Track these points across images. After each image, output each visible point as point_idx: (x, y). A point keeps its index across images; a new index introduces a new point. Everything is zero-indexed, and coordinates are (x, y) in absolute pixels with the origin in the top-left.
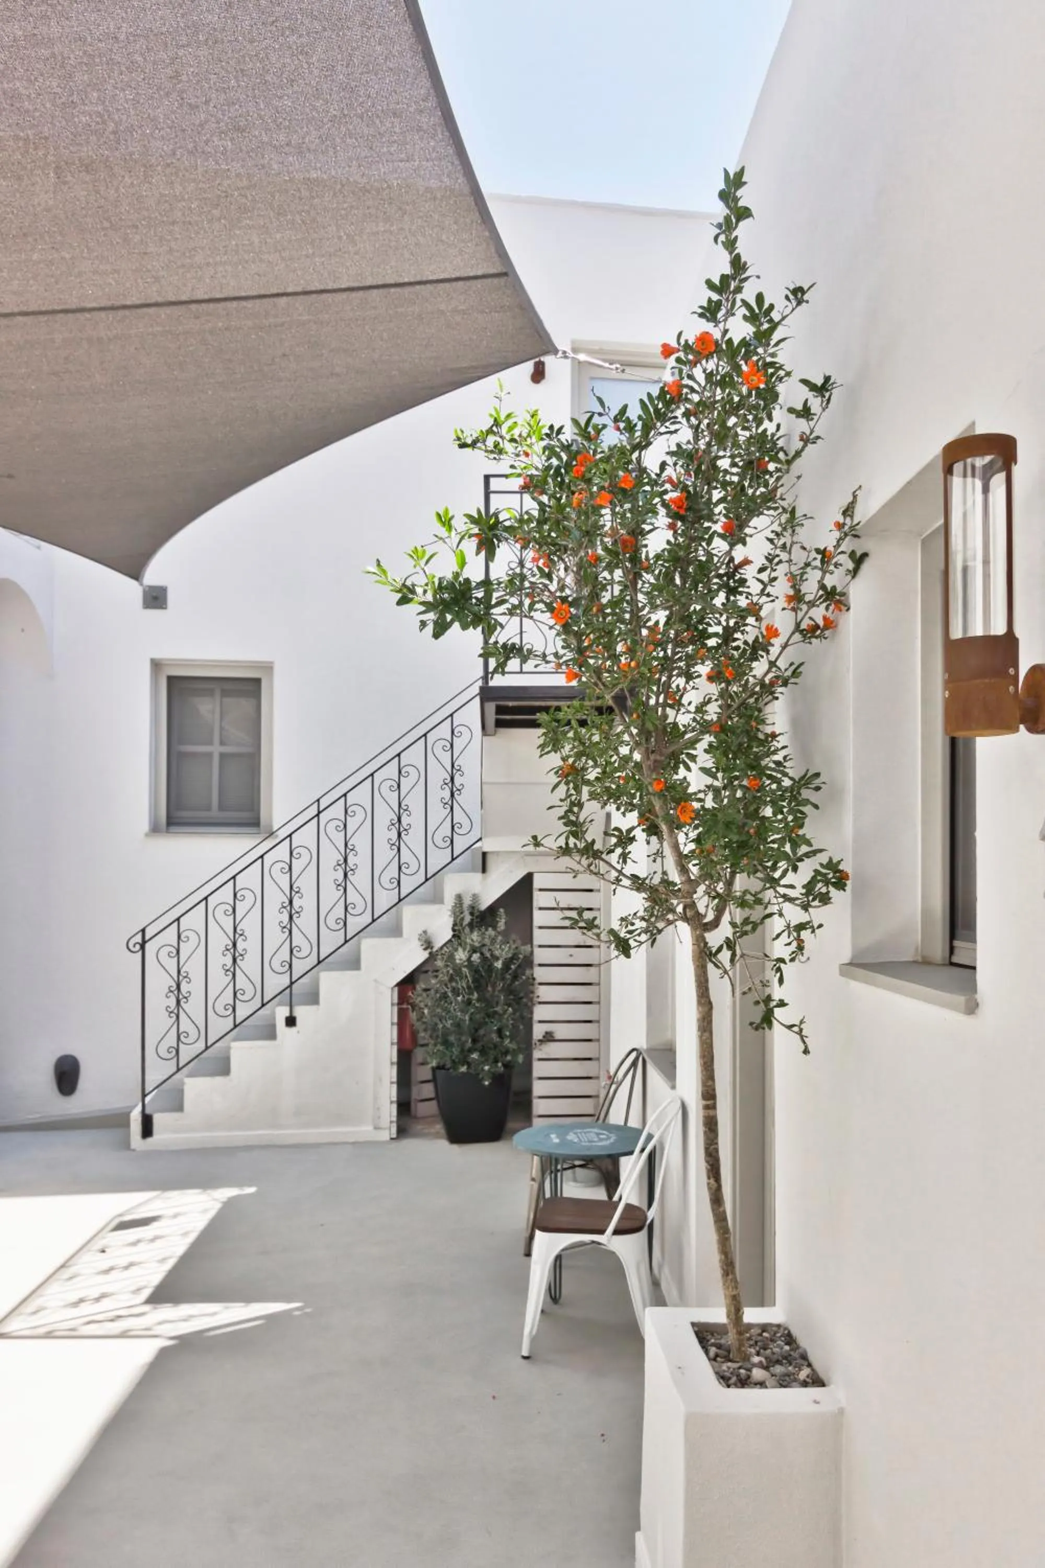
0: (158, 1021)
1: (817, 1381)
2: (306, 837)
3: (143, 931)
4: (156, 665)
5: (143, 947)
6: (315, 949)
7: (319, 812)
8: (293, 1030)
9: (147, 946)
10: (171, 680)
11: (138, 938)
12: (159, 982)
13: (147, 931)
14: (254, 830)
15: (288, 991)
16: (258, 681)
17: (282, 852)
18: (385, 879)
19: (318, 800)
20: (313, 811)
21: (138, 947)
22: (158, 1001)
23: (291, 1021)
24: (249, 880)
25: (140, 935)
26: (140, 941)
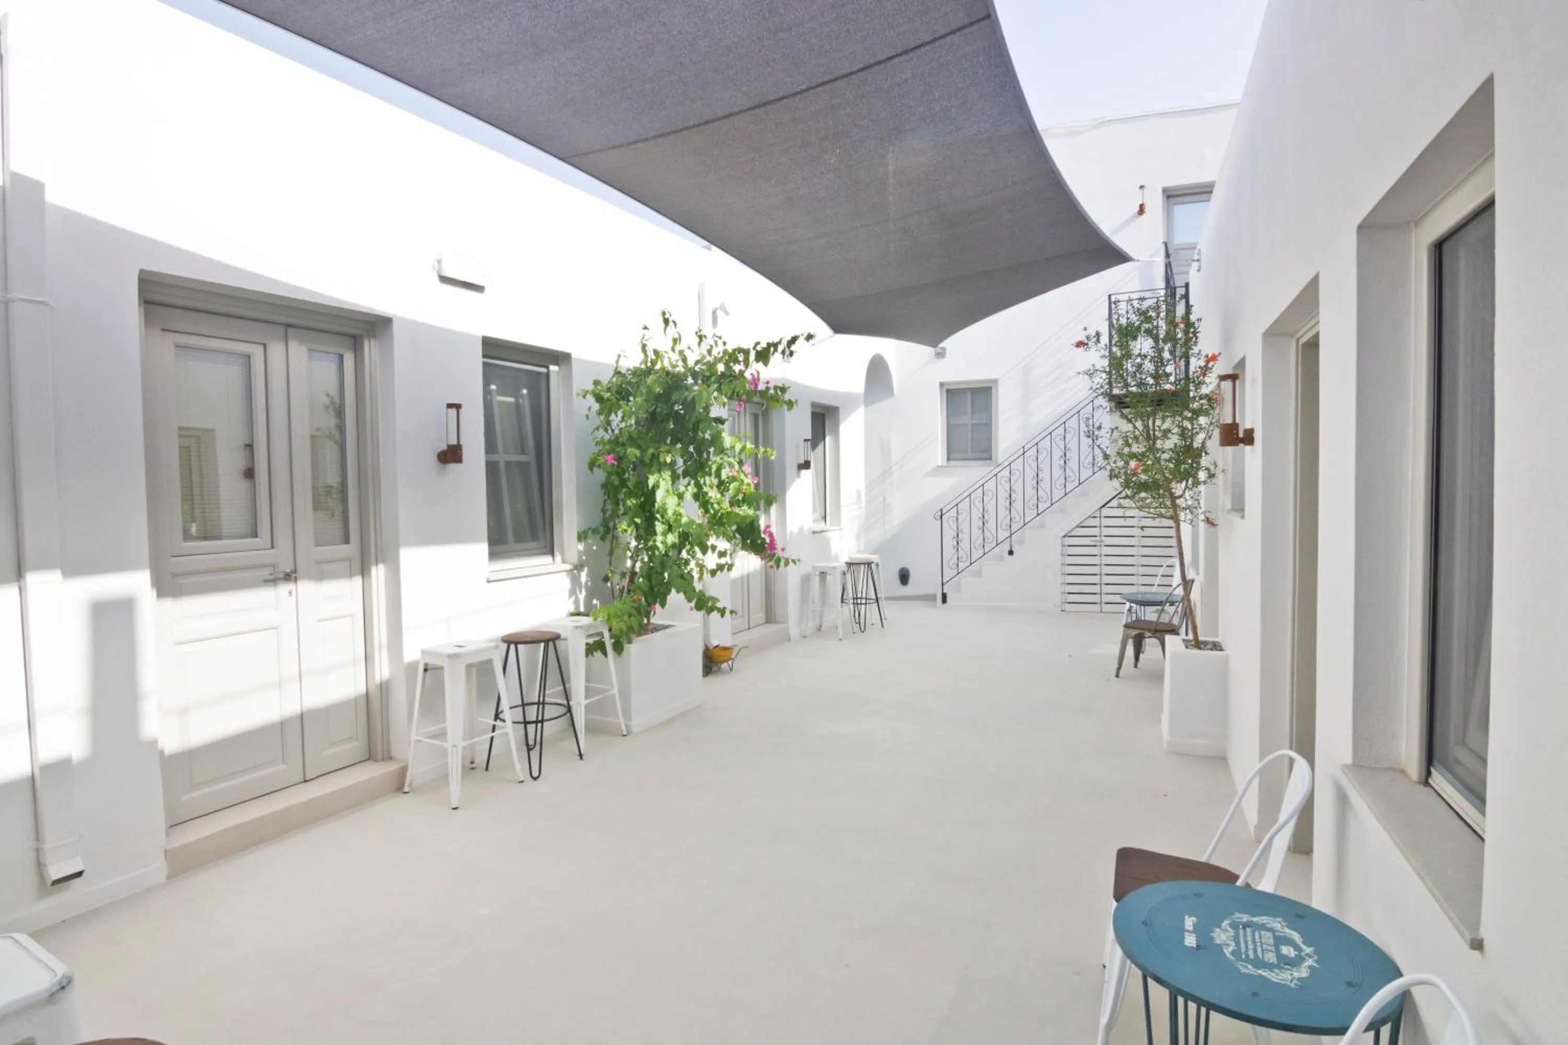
0: (949, 551)
1: (1222, 650)
2: (1018, 465)
3: (941, 510)
4: (942, 385)
5: (941, 518)
6: (1022, 520)
7: (1025, 452)
8: (1011, 557)
9: (944, 517)
10: (948, 391)
12: (949, 534)
13: (943, 510)
14: (988, 462)
15: (1009, 539)
16: (990, 388)
17: (1006, 473)
18: (1058, 483)
19: (1023, 447)
20: (1021, 452)
21: (939, 517)
22: (949, 542)
23: (1010, 553)
24: (990, 486)
25: (940, 512)
26: (940, 514)
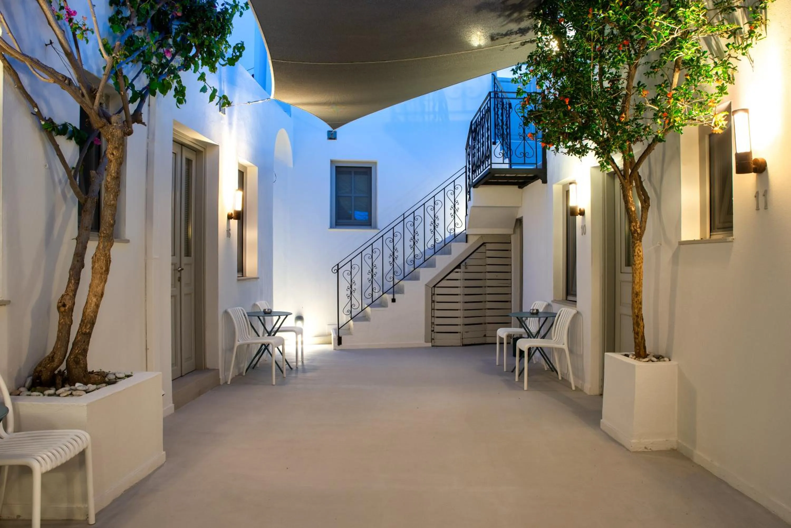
0: (344, 300)
3: (338, 265)
4: (332, 162)
5: (338, 271)
6: (402, 272)
7: (404, 219)
8: (394, 303)
9: (339, 270)
10: (337, 168)
11: (336, 268)
12: (344, 285)
14: (369, 227)
15: (392, 288)
16: (370, 168)
18: (429, 245)
19: (404, 214)
20: (402, 218)
21: (336, 271)
22: (344, 291)
23: (394, 300)
25: (337, 266)
26: (337, 269)
